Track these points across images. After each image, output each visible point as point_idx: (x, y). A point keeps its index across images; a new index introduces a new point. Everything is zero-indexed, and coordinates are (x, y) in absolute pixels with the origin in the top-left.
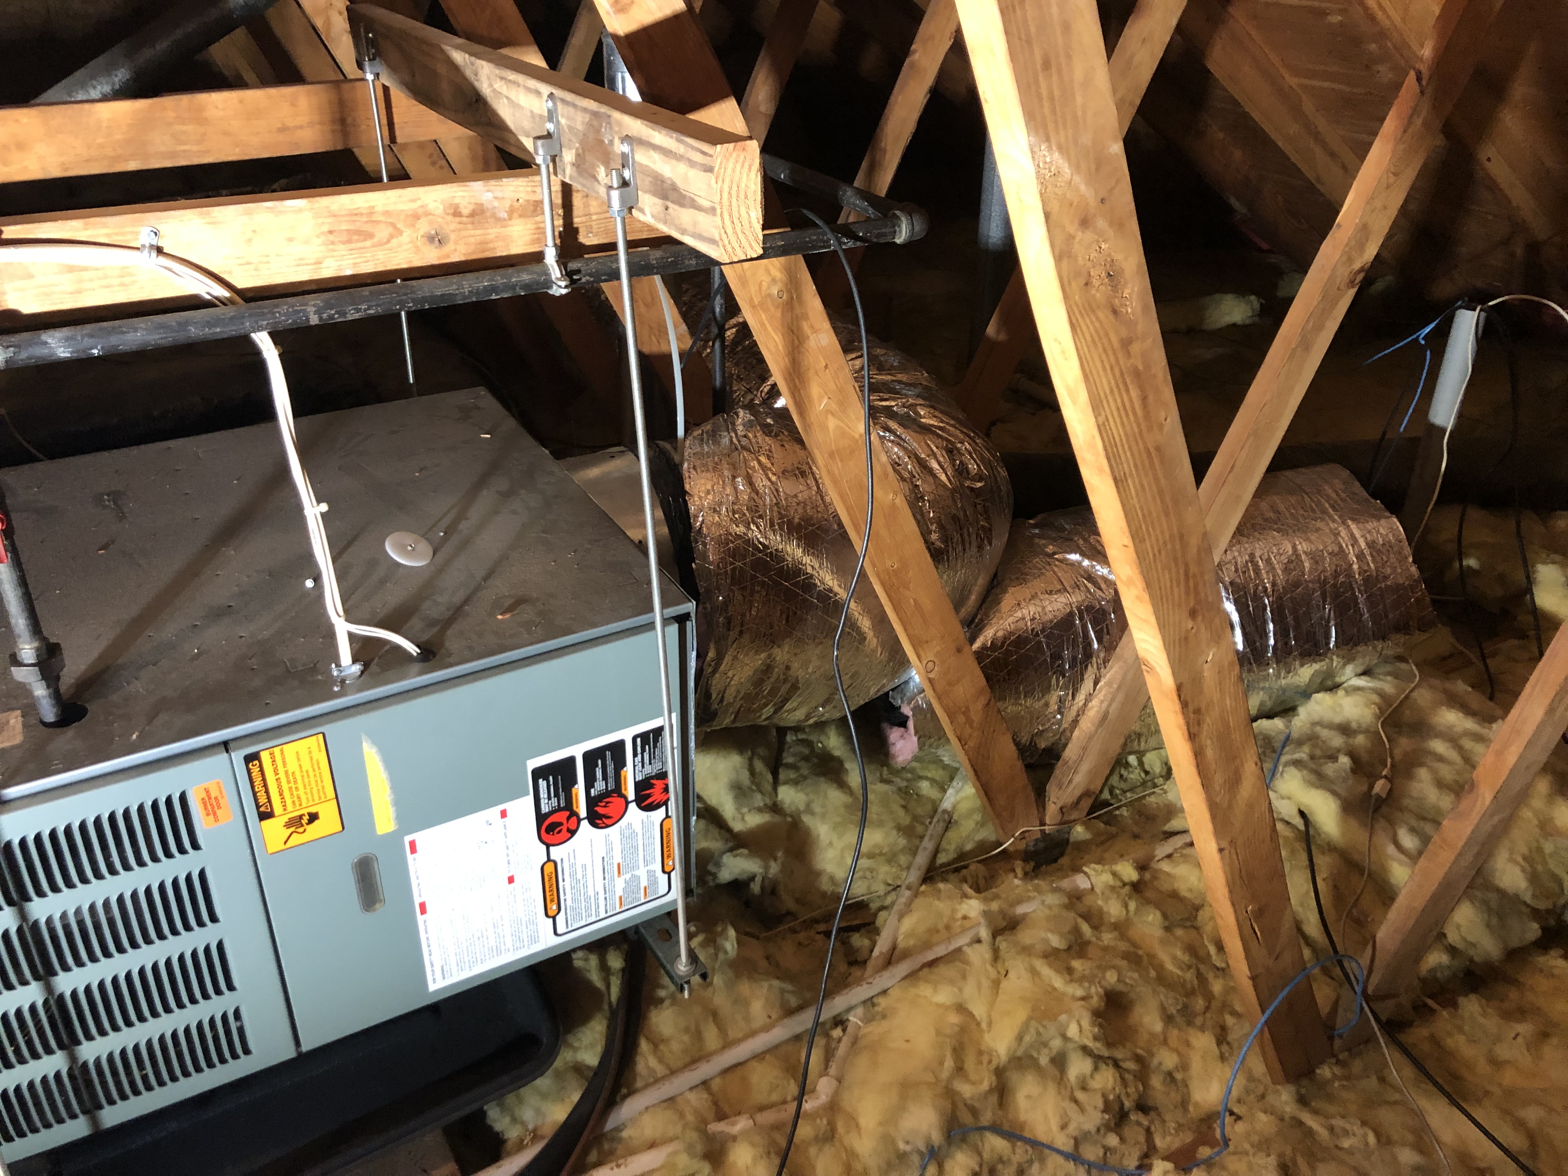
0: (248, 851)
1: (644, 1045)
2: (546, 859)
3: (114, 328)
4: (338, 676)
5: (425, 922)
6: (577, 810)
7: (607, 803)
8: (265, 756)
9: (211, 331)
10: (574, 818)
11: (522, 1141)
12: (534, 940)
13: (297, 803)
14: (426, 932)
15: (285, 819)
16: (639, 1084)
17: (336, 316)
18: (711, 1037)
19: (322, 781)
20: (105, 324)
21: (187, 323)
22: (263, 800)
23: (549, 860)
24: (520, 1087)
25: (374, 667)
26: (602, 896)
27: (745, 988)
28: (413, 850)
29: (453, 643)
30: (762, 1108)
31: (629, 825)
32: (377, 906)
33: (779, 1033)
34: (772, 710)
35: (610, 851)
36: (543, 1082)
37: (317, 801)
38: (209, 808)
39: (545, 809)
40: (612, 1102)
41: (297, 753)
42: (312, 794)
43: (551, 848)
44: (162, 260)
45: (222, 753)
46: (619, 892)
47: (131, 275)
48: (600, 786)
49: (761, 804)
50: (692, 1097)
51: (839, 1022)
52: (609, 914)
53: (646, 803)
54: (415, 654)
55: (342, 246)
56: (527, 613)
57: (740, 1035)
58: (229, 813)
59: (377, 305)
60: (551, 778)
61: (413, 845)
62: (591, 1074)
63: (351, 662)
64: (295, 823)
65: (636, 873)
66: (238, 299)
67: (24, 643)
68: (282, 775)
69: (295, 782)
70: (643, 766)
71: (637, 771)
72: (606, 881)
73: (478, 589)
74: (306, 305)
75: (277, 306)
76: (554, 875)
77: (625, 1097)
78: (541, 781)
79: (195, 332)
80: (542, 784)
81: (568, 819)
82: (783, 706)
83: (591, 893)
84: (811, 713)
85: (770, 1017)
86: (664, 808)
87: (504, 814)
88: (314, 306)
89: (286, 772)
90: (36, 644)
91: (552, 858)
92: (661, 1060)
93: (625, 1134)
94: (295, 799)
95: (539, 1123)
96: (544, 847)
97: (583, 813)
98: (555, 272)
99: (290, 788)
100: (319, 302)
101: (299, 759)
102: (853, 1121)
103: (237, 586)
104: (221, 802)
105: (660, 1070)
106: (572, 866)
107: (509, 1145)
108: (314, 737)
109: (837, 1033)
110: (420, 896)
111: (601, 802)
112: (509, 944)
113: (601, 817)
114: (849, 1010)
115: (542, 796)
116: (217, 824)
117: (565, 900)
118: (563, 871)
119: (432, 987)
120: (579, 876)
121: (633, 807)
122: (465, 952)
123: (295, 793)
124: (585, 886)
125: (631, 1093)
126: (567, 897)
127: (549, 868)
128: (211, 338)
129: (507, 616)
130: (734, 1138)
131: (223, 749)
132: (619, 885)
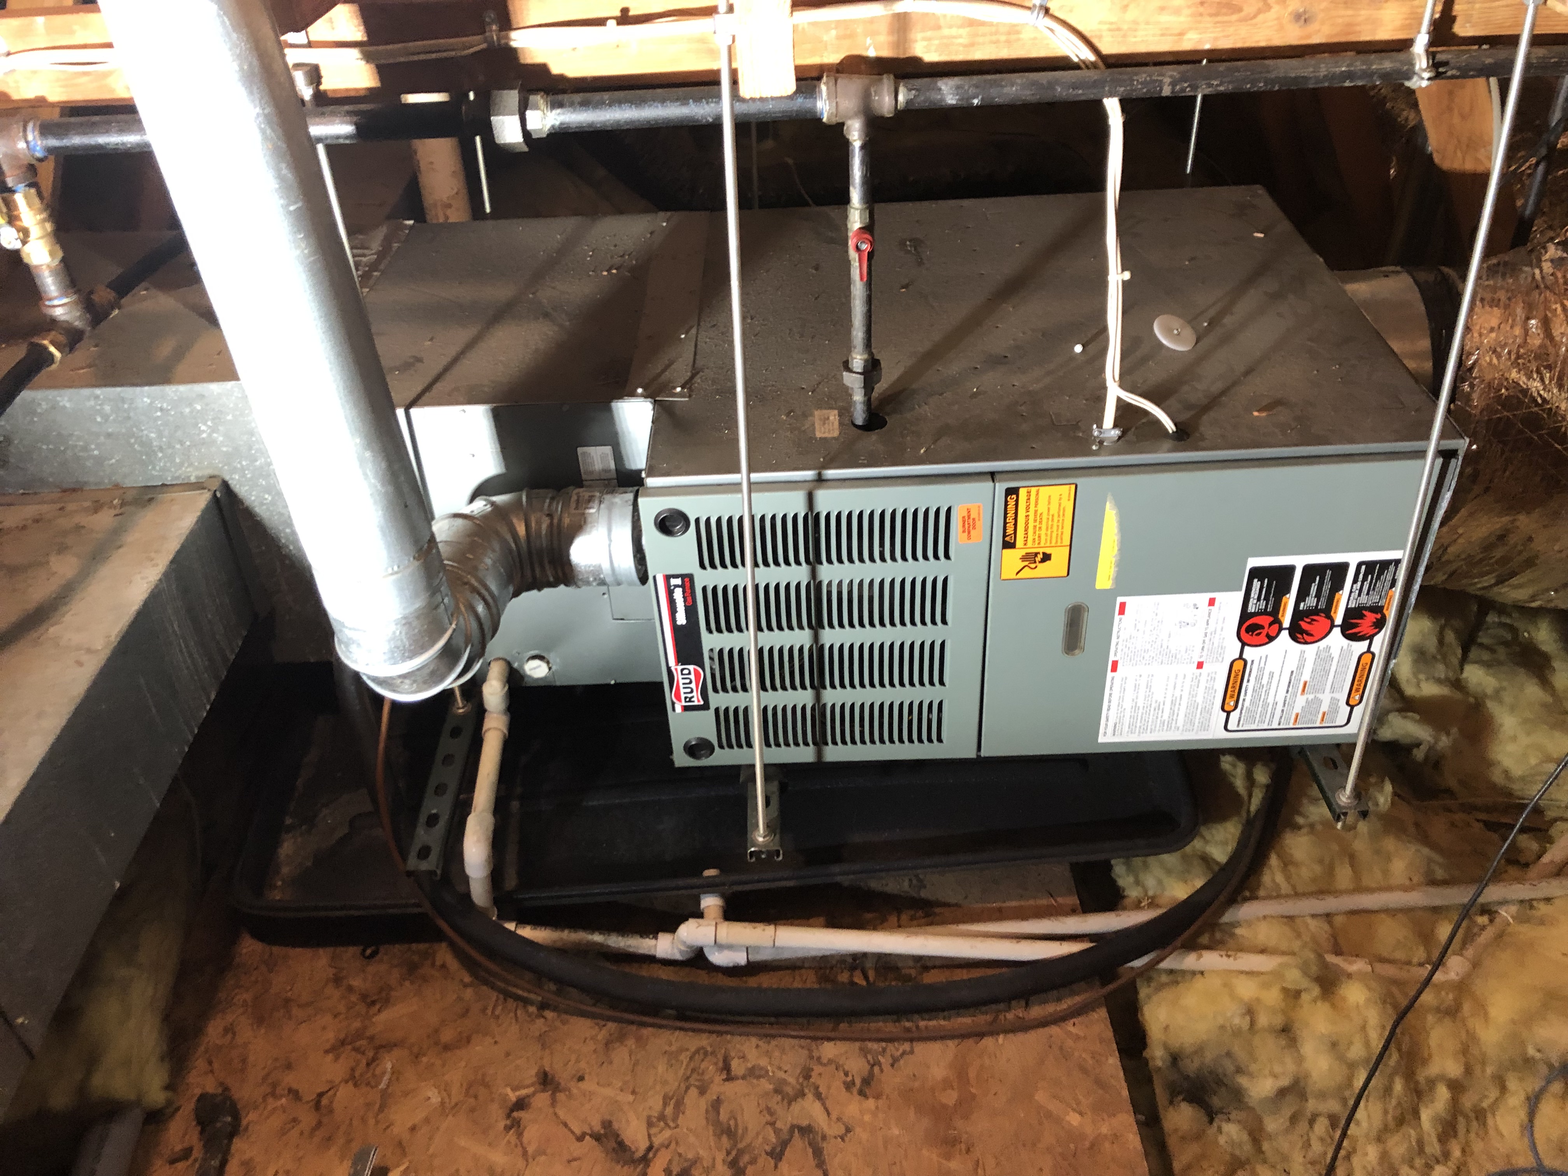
0: (986, 572)
1: (1274, 860)
2: (1237, 656)
3: (995, 81)
4: (1098, 437)
5: (1113, 679)
6: (1282, 619)
7: (1313, 620)
8: (1023, 492)
9: (1075, 92)
10: (1276, 626)
11: (1140, 902)
12: (1205, 727)
13: (1037, 542)
14: (1111, 688)
15: (1023, 552)
16: (1262, 893)
17: (1188, 89)
18: (1344, 876)
19: (1063, 528)
20: (989, 77)
21: (1057, 82)
22: (1010, 531)
23: (1241, 657)
24: (1149, 855)
25: (1130, 435)
26: (1280, 707)
27: (1390, 844)
28: (1122, 611)
29: (1206, 428)
30: (1382, 960)
31: (1328, 648)
32: (1077, 651)
33: (1417, 898)
34: (1493, 581)
35: (1301, 666)
36: (1170, 859)
37: (1053, 544)
38: (967, 526)
39: (1251, 608)
40: (1233, 900)
41: (1050, 497)
42: (1051, 537)
43: (1246, 648)
44: (1048, 22)
45: (988, 480)
46: (1297, 709)
47: (1018, 32)
48: (1311, 601)
49: (1443, 676)
50: (1313, 924)
51: (1488, 911)
52: (1281, 727)
53: (1350, 632)
54: (1171, 432)
55: (1208, 19)
56: (1283, 415)
57: (1374, 885)
58: (980, 534)
59: (1229, 82)
60: (1266, 581)
61: (1123, 606)
62: (1216, 868)
63: (1111, 426)
64: (1030, 558)
65: (1320, 696)
66: (1100, 64)
67: (857, 353)
68: (1031, 513)
69: (1041, 522)
70: (1359, 595)
71: (1352, 598)
72: (1288, 695)
73: (1234, 384)
74: (1163, 75)
75: (1136, 74)
76: (1240, 674)
77: (1246, 899)
78: (1256, 580)
79: (1061, 92)
80: (1256, 584)
81: (1270, 625)
82: (1507, 580)
83: (1271, 700)
84: (1538, 595)
85: (1411, 879)
86: (1367, 642)
87: (1212, 602)
88: (1171, 77)
89: (1036, 511)
90: (866, 356)
91: (1244, 656)
92: (1288, 878)
93: (1238, 931)
94: (1037, 537)
95: (1158, 893)
96: (1240, 644)
97: (1286, 623)
98: (1421, 62)
99: (1035, 527)
100: (1175, 74)
101: (1049, 503)
102: (1481, 1009)
103: (1014, 340)
104: (977, 523)
105: (1285, 888)
106: (1261, 670)
107: (1127, 902)
108: (1068, 486)
109: (1482, 920)
110: (1115, 655)
111: (1307, 617)
112: (1180, 723)
113: (1303, 632)
114: (1504, 902)
115: (1252, 595)
116: (969, 542)
117: (1244, 700)
118: (1250, 672)
119: (1101, 739)
120: (1265, 681)
121: (1337, 631)
122: (1139, 718)
123: (1037, 533)
124: (1267, 693)
125: (1254, 898)
126: (1247, 698)
127: (1239, 665)
128: (1071, 99)
129: (1264, 414)
130: (1349, 976)
131: (989, 477)
132: (1300, 702)
